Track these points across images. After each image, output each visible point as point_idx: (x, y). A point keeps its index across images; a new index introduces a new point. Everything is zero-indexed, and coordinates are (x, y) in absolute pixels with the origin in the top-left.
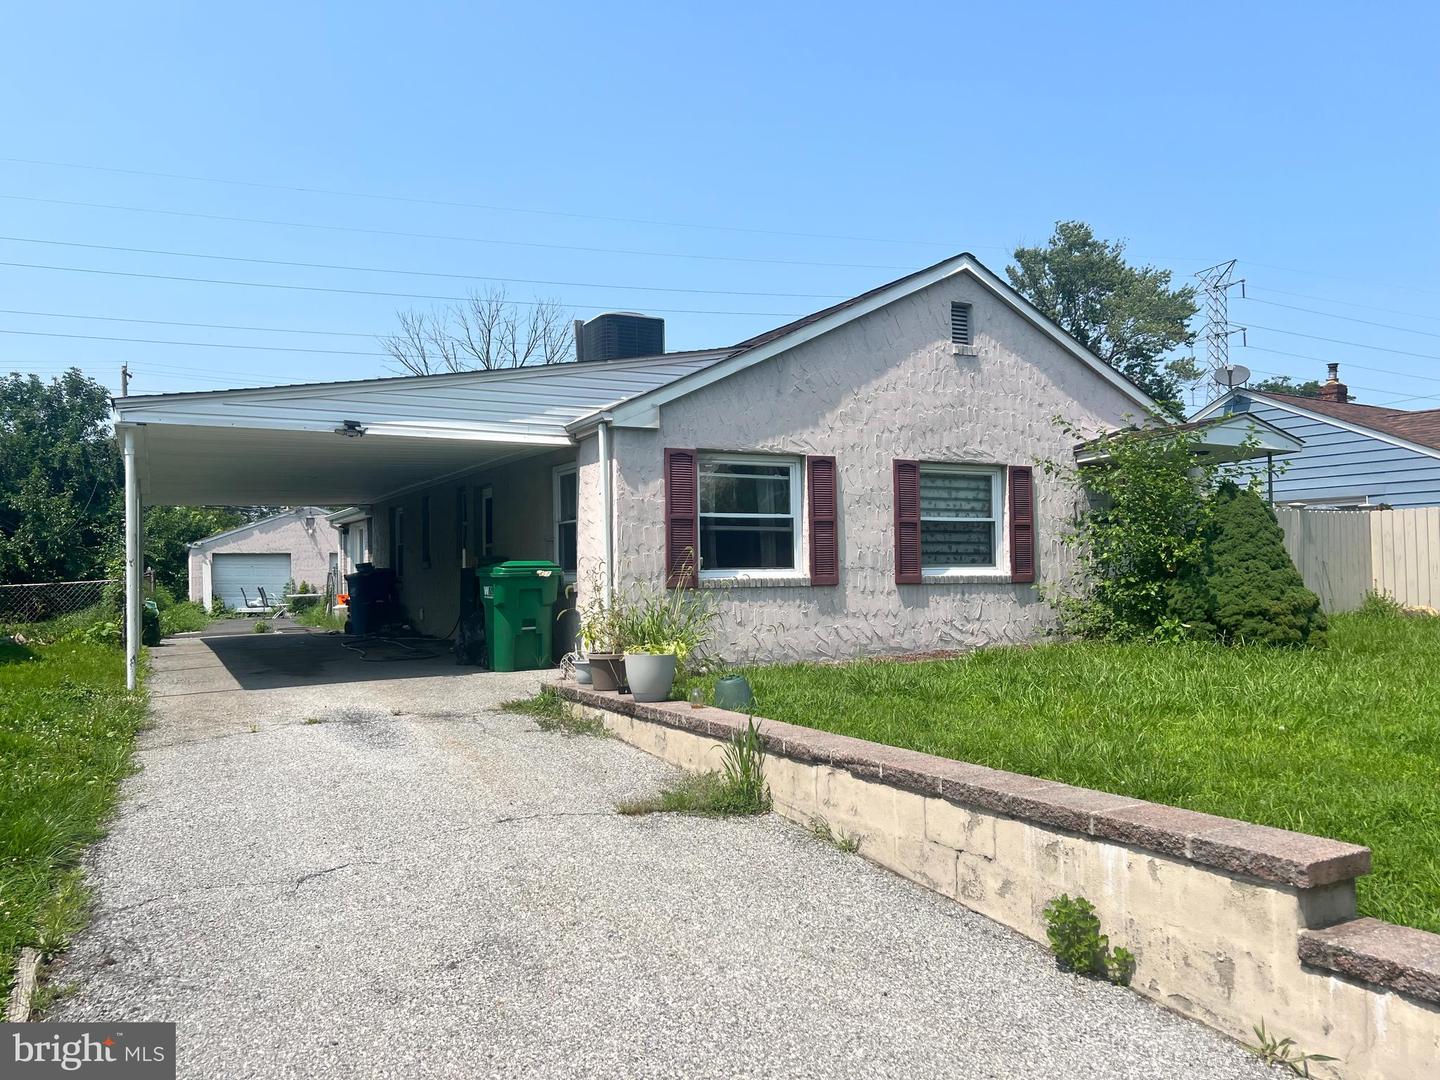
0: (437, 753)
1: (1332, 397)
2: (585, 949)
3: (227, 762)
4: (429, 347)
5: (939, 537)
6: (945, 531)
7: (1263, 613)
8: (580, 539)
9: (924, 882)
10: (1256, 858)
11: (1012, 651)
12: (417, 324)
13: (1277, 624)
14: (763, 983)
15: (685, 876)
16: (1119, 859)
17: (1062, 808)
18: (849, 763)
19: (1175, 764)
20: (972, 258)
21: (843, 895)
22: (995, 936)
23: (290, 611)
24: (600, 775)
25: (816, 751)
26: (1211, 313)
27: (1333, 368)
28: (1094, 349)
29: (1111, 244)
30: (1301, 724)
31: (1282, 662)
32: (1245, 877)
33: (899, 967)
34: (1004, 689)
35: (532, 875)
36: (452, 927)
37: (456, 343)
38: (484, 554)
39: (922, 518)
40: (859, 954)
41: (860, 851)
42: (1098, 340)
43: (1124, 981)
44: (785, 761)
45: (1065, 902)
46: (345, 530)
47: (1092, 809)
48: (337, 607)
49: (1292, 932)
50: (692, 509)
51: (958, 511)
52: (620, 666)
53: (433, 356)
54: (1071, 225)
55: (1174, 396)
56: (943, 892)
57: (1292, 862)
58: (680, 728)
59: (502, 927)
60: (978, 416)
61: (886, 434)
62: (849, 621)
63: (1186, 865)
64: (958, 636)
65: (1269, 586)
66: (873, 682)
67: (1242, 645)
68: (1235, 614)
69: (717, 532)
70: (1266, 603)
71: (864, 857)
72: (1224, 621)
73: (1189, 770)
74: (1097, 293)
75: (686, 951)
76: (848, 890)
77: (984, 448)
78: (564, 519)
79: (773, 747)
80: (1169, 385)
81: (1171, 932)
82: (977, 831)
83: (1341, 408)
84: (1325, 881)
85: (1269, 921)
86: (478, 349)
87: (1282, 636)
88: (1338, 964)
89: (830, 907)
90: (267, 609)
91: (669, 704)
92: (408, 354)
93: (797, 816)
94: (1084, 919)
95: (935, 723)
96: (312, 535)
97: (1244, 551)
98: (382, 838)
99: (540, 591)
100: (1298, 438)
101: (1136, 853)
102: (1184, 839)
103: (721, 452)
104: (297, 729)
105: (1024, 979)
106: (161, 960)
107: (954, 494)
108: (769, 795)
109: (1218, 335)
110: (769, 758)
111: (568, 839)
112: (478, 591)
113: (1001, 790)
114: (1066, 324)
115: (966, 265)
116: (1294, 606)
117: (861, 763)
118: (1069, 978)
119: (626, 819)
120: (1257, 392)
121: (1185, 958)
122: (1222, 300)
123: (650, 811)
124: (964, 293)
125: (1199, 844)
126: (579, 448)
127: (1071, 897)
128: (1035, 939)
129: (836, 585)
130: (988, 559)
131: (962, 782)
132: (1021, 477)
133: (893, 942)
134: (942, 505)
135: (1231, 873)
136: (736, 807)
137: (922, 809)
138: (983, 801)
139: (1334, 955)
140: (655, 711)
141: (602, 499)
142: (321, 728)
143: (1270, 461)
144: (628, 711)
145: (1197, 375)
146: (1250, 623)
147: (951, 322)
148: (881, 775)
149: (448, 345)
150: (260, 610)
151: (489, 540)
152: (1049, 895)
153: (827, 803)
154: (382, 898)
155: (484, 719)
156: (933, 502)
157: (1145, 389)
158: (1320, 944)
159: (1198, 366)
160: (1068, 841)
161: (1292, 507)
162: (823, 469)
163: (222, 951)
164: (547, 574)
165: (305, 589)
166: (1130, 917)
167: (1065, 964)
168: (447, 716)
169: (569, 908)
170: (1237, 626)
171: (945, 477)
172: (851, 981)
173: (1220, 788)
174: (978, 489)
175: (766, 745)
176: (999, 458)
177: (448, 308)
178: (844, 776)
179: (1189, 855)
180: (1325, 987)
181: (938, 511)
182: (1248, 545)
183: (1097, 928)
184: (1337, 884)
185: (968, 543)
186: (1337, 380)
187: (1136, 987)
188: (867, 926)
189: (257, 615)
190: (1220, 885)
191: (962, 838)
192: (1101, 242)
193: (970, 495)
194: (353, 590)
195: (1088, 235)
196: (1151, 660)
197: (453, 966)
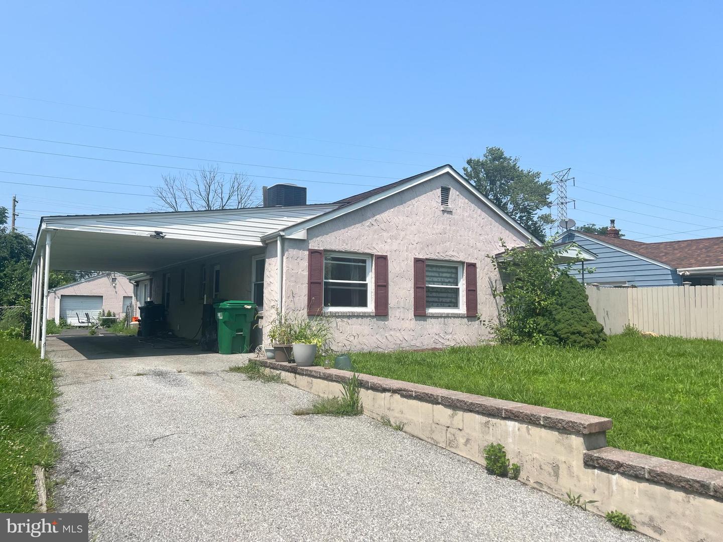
0: (204, 388)
1: (611, 235)
2: (288, 466)
3: (103, 391)
4: (178, 193)
5: (434, 294)
6: (437, 292)
7: (579, 333)
8: (265, 291)
9: (432, 442)
10: (568, 422)
11: (467, 348)
12: (172, 182)
13: (585, 338)
14: (367, 479)
15: (328, 439)
16: (514, 427)
17: (491, 406)
18: (400, 390)
19: (538, 394)
20: (451, 167)
21: (397, 447)
22: (463, 462)
23: (101, 325)
24: (282, 399)
25: (385, 386)
26: (559, 193)
27: (613, 222)
28: (503, 208)
29: (513, 159)
30: (592, 379)
31: (587, 354)
32: (564, 431)
33: (423, 473)
34: (465, 363)
35: (259, 439)
36: (228, 458)
37: (191, 192)
38: (214, 297)
39: (427, 285)
40: (406, 469)
41: (404, 429)
42: (506, 204)
43: (515, 477)
44: (370, 391)
45: (492, 446)
46: (137, 285)
47: (504, 406)
48: (132, 323)
49: (581, 452)
50: (321, 278)
51: (442, 283)
52: (289, 349)
53: (180, 197)
54: (494, 149)
55: (542, 231)
56: (441, 445)
57: (581, 423)
58: (320, 378)
59: (250, 458)
60: (452, 238)
61: (411, 246)
62: (392, 333)
63: (541, 428)
64: (442, 341)
65: (581, 321)
66: (406, 360)
67: (570, 347)
68: (567, 333)
69: (332, 289)
70: (580, 328)
71: (405, 432)
72: (562, 336)
73: (544, 395)
74: (505, 181)
75: (332, 468)
76: (400, 445)
77: (454, 254)
78: (257, 281)
79: (364, 385)
80: (539, 226)
81: (535, 455)
82: (456, 417)
83: (616, 241)
84: (594, 431)
85: (573, 448)
86: (203, 195)
87: (587, 343)
88: (598, 464)
89: (392, 451)
90: (90, 324)
91: (313, 367)
92: (167, 196)
93: (375, 416)
94: (500, 452)
95: (435, 376)
96: (115, 287)
97: (570, 304)
98: (187, 423)
99: (245, 315)
100: (595, 254)
101: (521, 424)
102: (540, 416)
103: (335, 251)
104: (133, 378)
105: (475, 478)
106: (100, 470)
107: (441, 275)
108: (362, 407)
109: (562, 203)
110: (362, 391)
111: (273, 425)
112: (214, 315)
113: (466, 400)
114: (491, 195)
115: (447, 169)
116: (592, 330)
117: (405, 390)
118: (493, 477)
119: (298, 417)
120: (578, 232)
121: (540, 466)
122: (564, 187)
123: (308, 414)
124: (446, 183)
125: (546, 418)
126: (267, 247)
127: (495, 444)
128: (480, 463)
129: (387, 315)
130: (455, 305)
131: (449, 397)
132: (472, 267)
133: (420, 464)
134: (435, 279)
135: (558, 430)
136: (347, 412)
137: (432, 410)
138: (458, 405)
139: (597, 460)
140: (307, 370)
141: (279, 272)
142: (144, 377)
143: (583, 264)
144: (294, 371)
145: (552, 222)
146: (573, 337)
147: (440, 197)
148: (414, 395)
149: (187, 192)
150: (86, 324)
151: (217, 290)
152: (486, 444)
153: (389, 409)
154: (194, 447)
155: (222, 375)
156: (431, 278)
157: (527, 228)
158: (591, 456)
159: (554, 217)
160: (494, 421)
161: (593, 285)
162: (382, 261)
163: (126, 467)
164: (249, 307)
165: (109, 314)
166: (519, 450)
167: (491, 472)
168: (204, 373)
169: (278, 451)
170: (568, 338)
171: (437, 266)
172: (403, 478)
173: (557, 403)
174: (452, 273)
175: (362, 384)
176: (461, 259)
177: (188, 174)
178: (397, 397)
179: (542, 423)
180: (594, 474)
181: (434, 282)
182: (572, 302)
183: (505, 456)
184: (599, 433)
185: (447, 297)
186: (614, 227)
187: (521, 480)
188: (409, 458)
189: (84, 327)
190: (554, 435)
191: (449, 422)
192: (508, 157)
193: (448, 275)
194: (143, 314)
195: (502, 154)
196: (529, 353)
197: (232, 472)
